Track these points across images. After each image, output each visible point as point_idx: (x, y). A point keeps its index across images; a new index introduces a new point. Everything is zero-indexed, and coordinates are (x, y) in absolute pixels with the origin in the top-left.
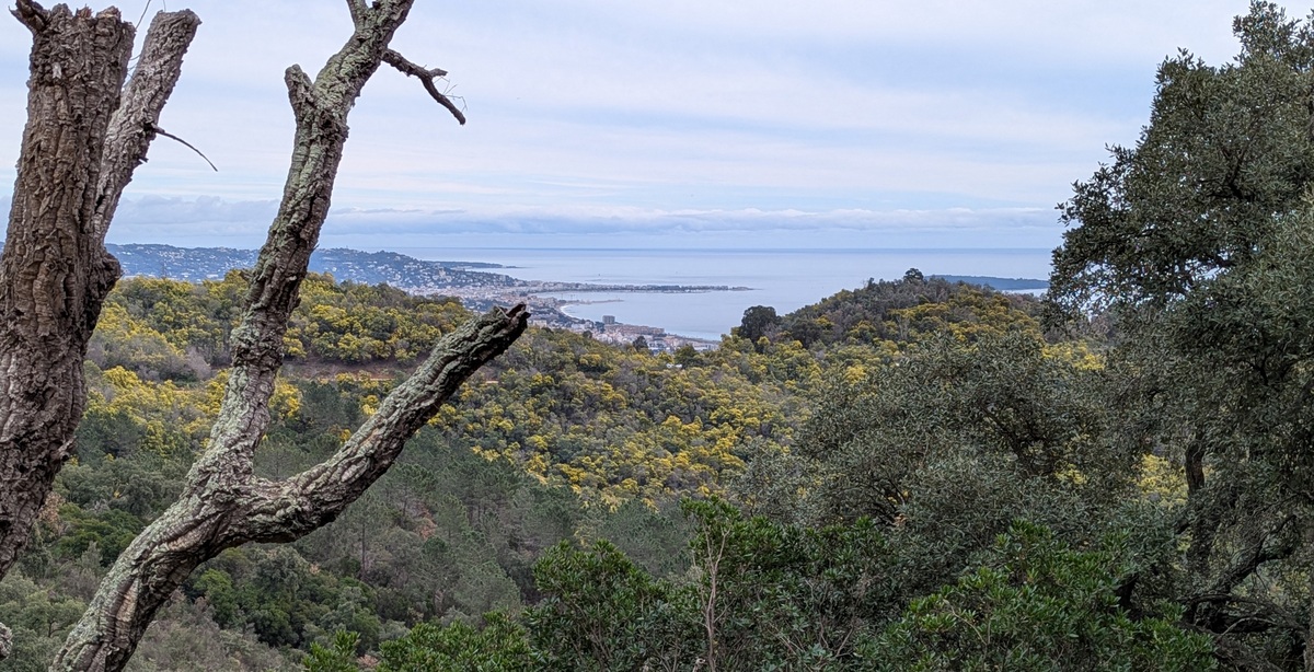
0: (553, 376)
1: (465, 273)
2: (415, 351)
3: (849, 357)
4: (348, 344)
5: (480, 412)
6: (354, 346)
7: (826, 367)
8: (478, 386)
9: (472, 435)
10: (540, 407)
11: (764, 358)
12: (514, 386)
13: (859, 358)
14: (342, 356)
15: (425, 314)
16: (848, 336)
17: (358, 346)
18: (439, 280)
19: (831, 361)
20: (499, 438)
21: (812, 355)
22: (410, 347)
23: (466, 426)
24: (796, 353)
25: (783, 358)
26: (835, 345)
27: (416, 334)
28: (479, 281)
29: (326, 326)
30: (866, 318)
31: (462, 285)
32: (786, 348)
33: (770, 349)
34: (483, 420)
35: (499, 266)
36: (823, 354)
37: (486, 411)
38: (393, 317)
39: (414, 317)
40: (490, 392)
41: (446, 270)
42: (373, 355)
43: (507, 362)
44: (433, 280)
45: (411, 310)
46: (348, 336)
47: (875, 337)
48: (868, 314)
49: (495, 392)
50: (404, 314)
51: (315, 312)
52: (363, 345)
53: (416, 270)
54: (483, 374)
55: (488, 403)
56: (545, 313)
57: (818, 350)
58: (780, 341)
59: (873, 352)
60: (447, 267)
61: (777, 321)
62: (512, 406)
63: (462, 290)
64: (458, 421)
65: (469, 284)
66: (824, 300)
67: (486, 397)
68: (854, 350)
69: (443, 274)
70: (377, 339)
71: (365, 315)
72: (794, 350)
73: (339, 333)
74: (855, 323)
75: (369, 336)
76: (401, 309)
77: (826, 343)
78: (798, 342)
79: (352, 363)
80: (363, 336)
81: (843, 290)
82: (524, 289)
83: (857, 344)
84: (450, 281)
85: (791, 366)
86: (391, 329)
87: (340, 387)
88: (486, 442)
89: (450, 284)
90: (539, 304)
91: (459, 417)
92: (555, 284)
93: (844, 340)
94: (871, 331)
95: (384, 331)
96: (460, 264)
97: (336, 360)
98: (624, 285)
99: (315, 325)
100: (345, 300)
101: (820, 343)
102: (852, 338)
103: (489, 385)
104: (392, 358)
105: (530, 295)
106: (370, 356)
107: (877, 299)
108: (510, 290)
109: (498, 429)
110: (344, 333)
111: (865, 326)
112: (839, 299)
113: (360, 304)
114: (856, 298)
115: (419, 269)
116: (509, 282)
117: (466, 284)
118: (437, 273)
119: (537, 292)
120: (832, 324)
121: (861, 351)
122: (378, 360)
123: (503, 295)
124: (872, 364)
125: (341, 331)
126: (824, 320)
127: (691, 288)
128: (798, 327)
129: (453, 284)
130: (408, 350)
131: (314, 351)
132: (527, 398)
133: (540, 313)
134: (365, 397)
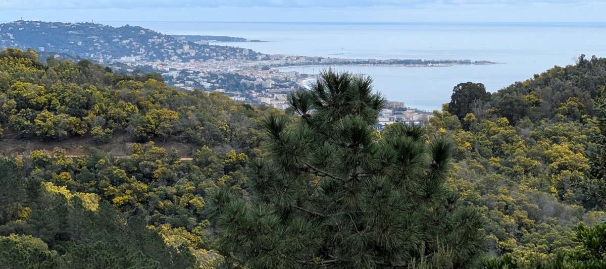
0: (247, 153)
1: (208, 46)
2: (111, 128)
3: (555, 134)
4: (44, 121)
5: (172, 190)
6: (50, 123)
7: (531, 144)
8: (171, 163)
9: (162, 211)
10: (233, 184)
11: (469, 135)
12: (208, 163)
13: (566, 135)
14: (38, 133)
15: (124, 91)
16: (556, 113)
17: (54, 123)
18: (182, 54)
19: (537, 138)
20: (189, 216)
21: (518, 132)
22: (107, 124)
23: (157, 203)
24: (502, 130)
25: (489, 135)
26: (543, 122)
27: (113, 111)
28: (223, 54)
29: (23, 103)
30: (575, 95)
31: (205, 59)
32: (492, 125)
33: (476, 126)
34: (175, 197)
35: (243, 40)
36: (529, 131)
37: (178, 189)
38: (91, 93)
39: (113, 93)
40: (183, 169)
41: (190, 43)
42: (69, 131)
43: (203, 139)
44: (176, 54)
45: (110, 87)
46: (45, 113)
47: (583, 114)
48: (577, 91)
49: (189, 170)
50: (102, 91)
51: (15, 89)
52: (59, 122)
53: (161, 45)
54: (177, 151)
55: (181, 180)
56: (286, 87)
57: (525, 126)
58: (488, 118)
59: (580, 130)
60: (191, 41)
61: (487, 97)
62: (204, 183)
63: (205, 64)
64: (149, 198)
65: (212, 57)
66: (536, 76)
67: (179, 174)
68: (561, 127)
69: (186, 48)
70: (73, 116)
71: (63, 92)
72: (499, 127)
73: (37, 110)
74: (563, 100)
75: (66, 113)
76: (101, 86)
77: (534, 119)
78: (505, 119)
79: (48, 139)
80: (61, 112)
81: (556, 67)
82: (267, 63)
83: (565, 121)
84: (193, 55)
85: (497, 142)
86: (88, 106)
87: (34, 165)
88: (176, 219)
89: (193, 58)
90: (281, 77)
91: (151, 194)
92: (298, 58)
93: (552, 116)
94: (580, 108)
95: (81, 107)
96: (204, 38)
97: (32, 137)
98: (366, 59)
99: (13, 101)
100: (45, 77)
101: (526, 120)
102: (559, 115)
103: (183, 162)
104: (88, 135)
105: (272, 69)
106: (66, 133)
107: (586, 76)
108: (253, 64)
109: (189, 206)
110: (41, 109)
111: (573, 103)
112: (550, 75)
113: (59, 81)
114: (566, 74)
115: (163, 43)
116: (253, 56)
117: (210, 57)
118: (181, 47)
119: (279, 65)
120: (541, 100)
121: (567, 128)
122: (74, 136)
123: (246, 68)
124: (578, 141)
125: (39, 108)
126: (532, 96)
127: (433, 62)
128: (506, 104)
129: (197, 58)
130: (104, 127)
131: (11, 127)
132: (220, 175)
133: (281, 87)
134: (58, 174)
